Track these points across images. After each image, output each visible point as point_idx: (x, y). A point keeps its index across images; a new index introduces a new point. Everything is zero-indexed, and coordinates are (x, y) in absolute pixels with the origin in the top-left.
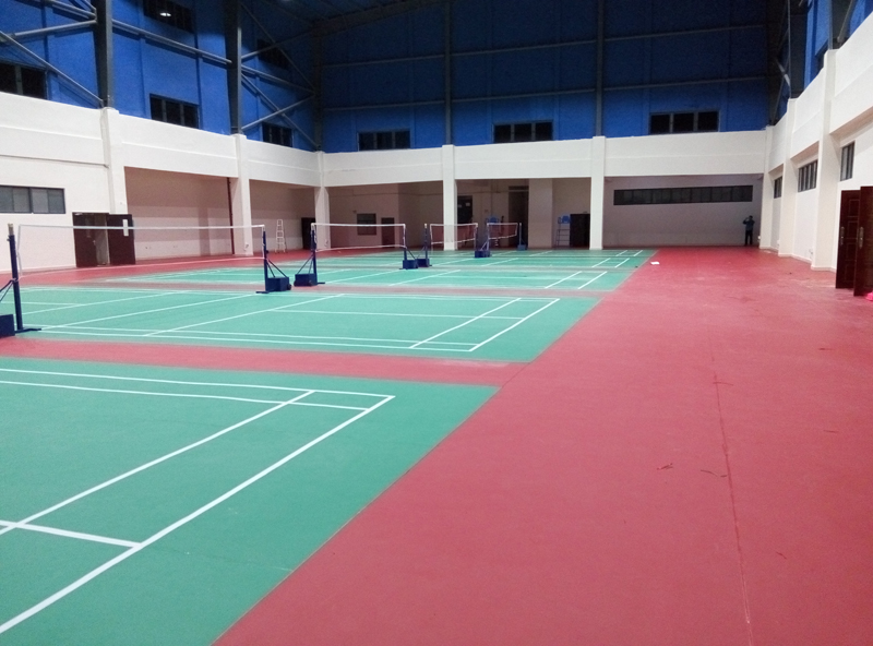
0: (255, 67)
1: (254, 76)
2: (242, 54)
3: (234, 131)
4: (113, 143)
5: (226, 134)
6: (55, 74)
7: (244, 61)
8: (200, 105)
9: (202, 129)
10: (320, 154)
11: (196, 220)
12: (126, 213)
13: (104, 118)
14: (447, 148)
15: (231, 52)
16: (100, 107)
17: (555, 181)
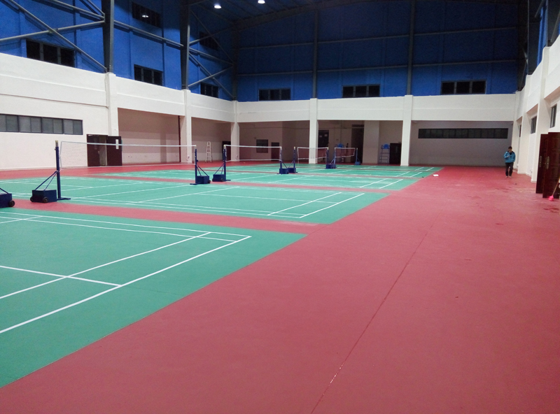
0: (198, 49)
1: (197, 54)
2: (190, 41)
3: (183, 88)
4: (111, 94)
5: (178, 89)
6: (80, 52)
7: (191, 45)
8: (164, 72)
9: (164, 86)
10: (235, 102)
11: (159, 141)
12: (118, 135)
13: (107, 79)
14: (314, 101)
15: (183, 40)
16: (105, 72)
17: (381, 122)
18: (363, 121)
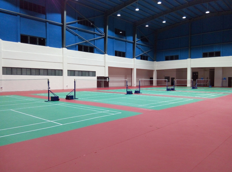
0: (140, 43)
1: (139, 45)
2: (136, 40)
3: (133, 58)
4: (106, 61)
5: (132, 58)
6: (96, 48)
7: (137, 41)
8: (126, 52)
9: (126, 57)
10: (155, 62)
11: (124, 78)
12: (108, 76)
13: (105, 56)
14: (189, 59)
15: (134, 40)
16: (104, 54)
17: (223, 68)
18: (214, 68)
